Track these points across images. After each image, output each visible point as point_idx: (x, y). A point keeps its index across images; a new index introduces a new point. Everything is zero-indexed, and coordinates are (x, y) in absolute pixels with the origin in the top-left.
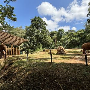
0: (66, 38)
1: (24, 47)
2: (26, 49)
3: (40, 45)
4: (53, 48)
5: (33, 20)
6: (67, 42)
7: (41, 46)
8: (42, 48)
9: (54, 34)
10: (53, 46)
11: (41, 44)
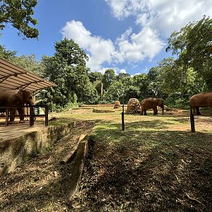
0: (119, 87)
1: (43, 99)
2: (46, 103)
3: (72, 95)
4: (96, 103)
5: (60, 46)
6: (121, 92)
7: (76, 98)
8: (77, 101)
9: (96, 77)
10: (96, 99)
11: (75, 95)
